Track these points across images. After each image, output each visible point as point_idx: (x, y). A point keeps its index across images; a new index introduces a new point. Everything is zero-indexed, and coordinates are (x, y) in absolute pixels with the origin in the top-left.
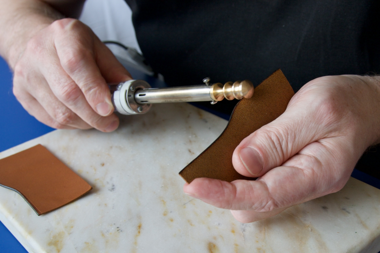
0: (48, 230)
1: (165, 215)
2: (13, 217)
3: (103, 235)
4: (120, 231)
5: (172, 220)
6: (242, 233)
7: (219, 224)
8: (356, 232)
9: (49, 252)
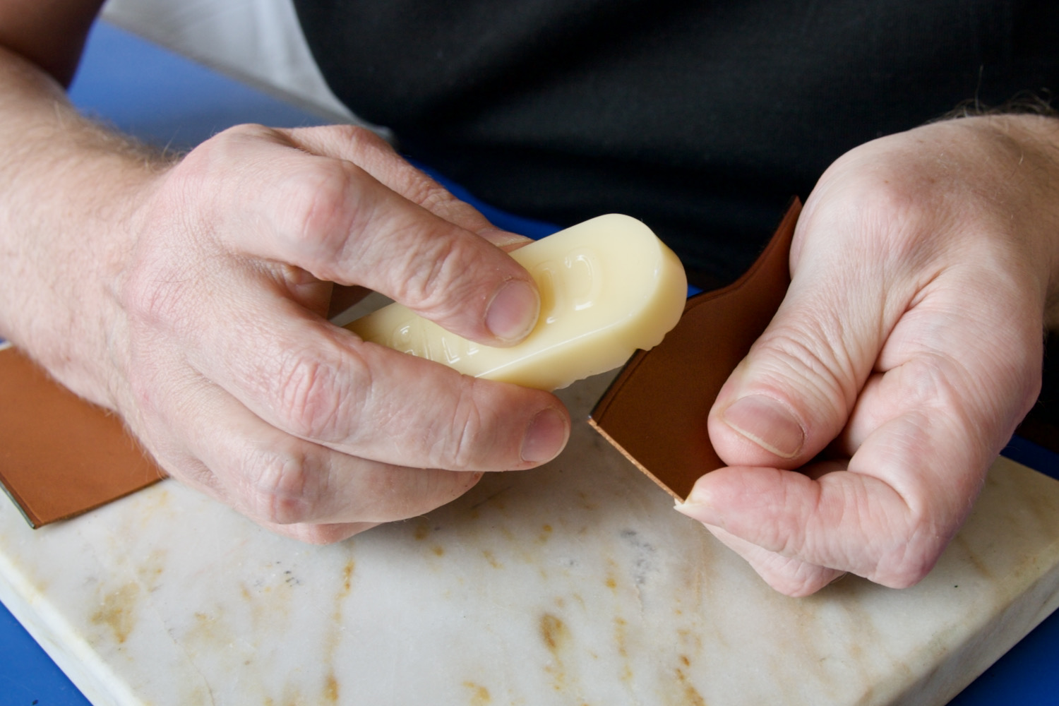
0: (92, 580)
1: (419, 537)
3: (246, 593)
4: (293, 582)
5: (439, 552)
6: (637, 587)
7: (572, 564)
8: (956, 587)
9: (94, 642)
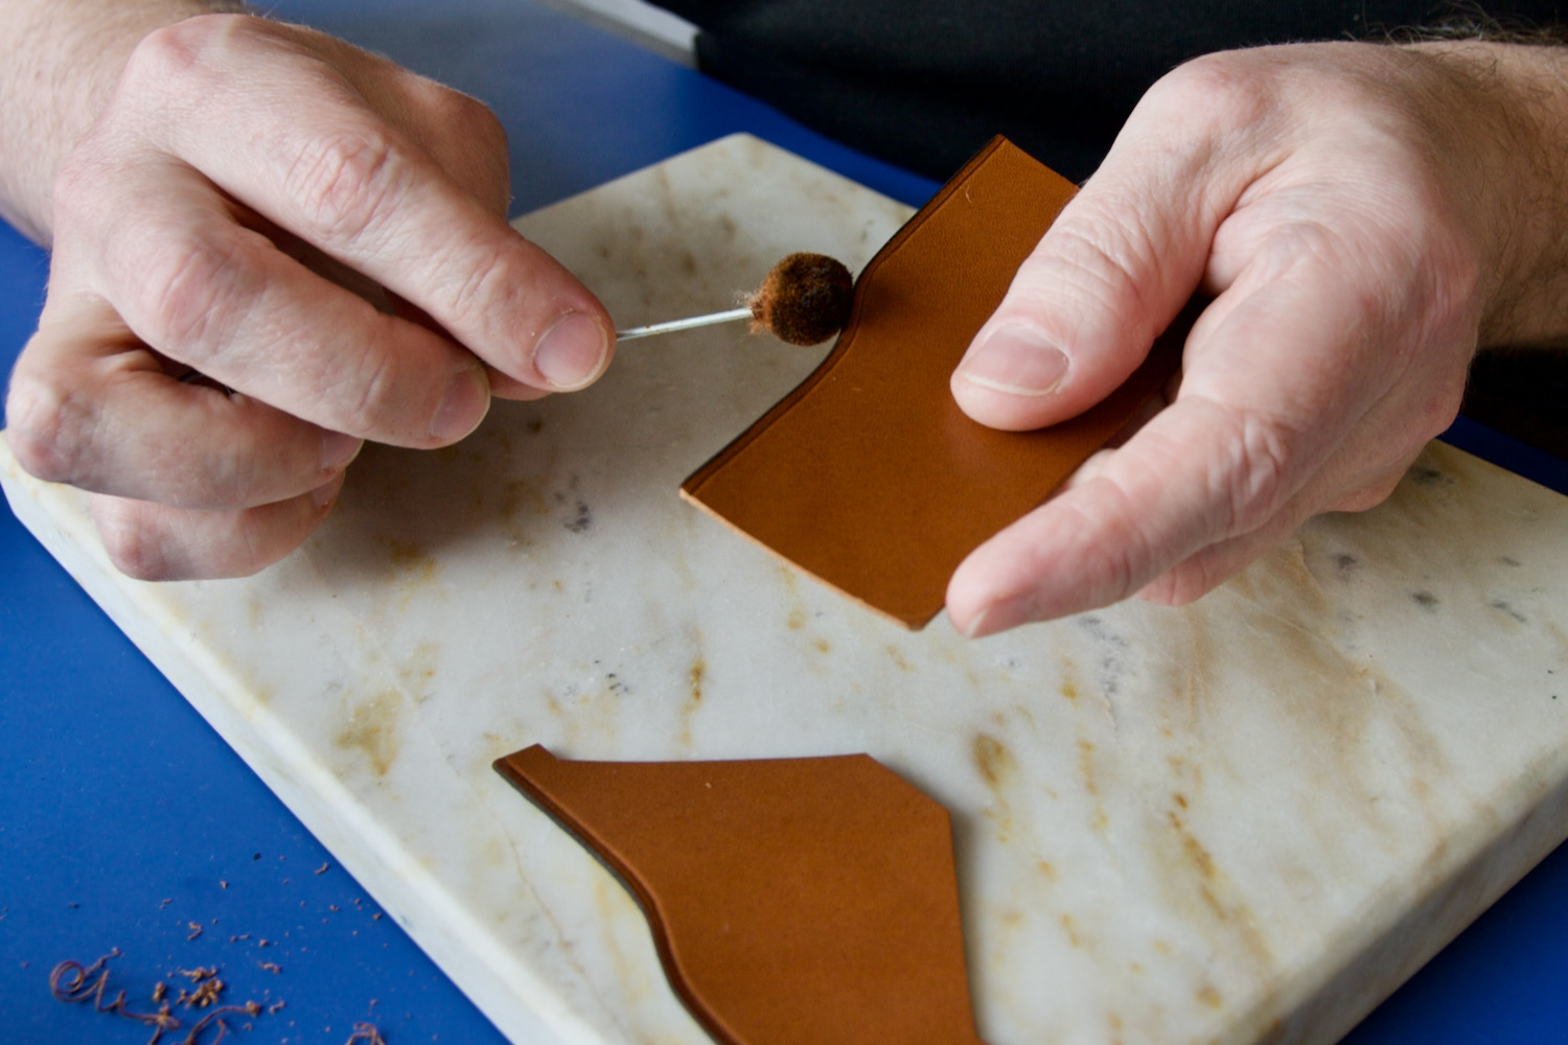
0: (334, 686)
1: (794, 625)
2: (194, 635)
3: (554, 705)
4: (619, 689)
5: (823, 647)
6: (1107, 696)
7: (1012, 664)
8: (1554, 697)
9: (342, 774)
